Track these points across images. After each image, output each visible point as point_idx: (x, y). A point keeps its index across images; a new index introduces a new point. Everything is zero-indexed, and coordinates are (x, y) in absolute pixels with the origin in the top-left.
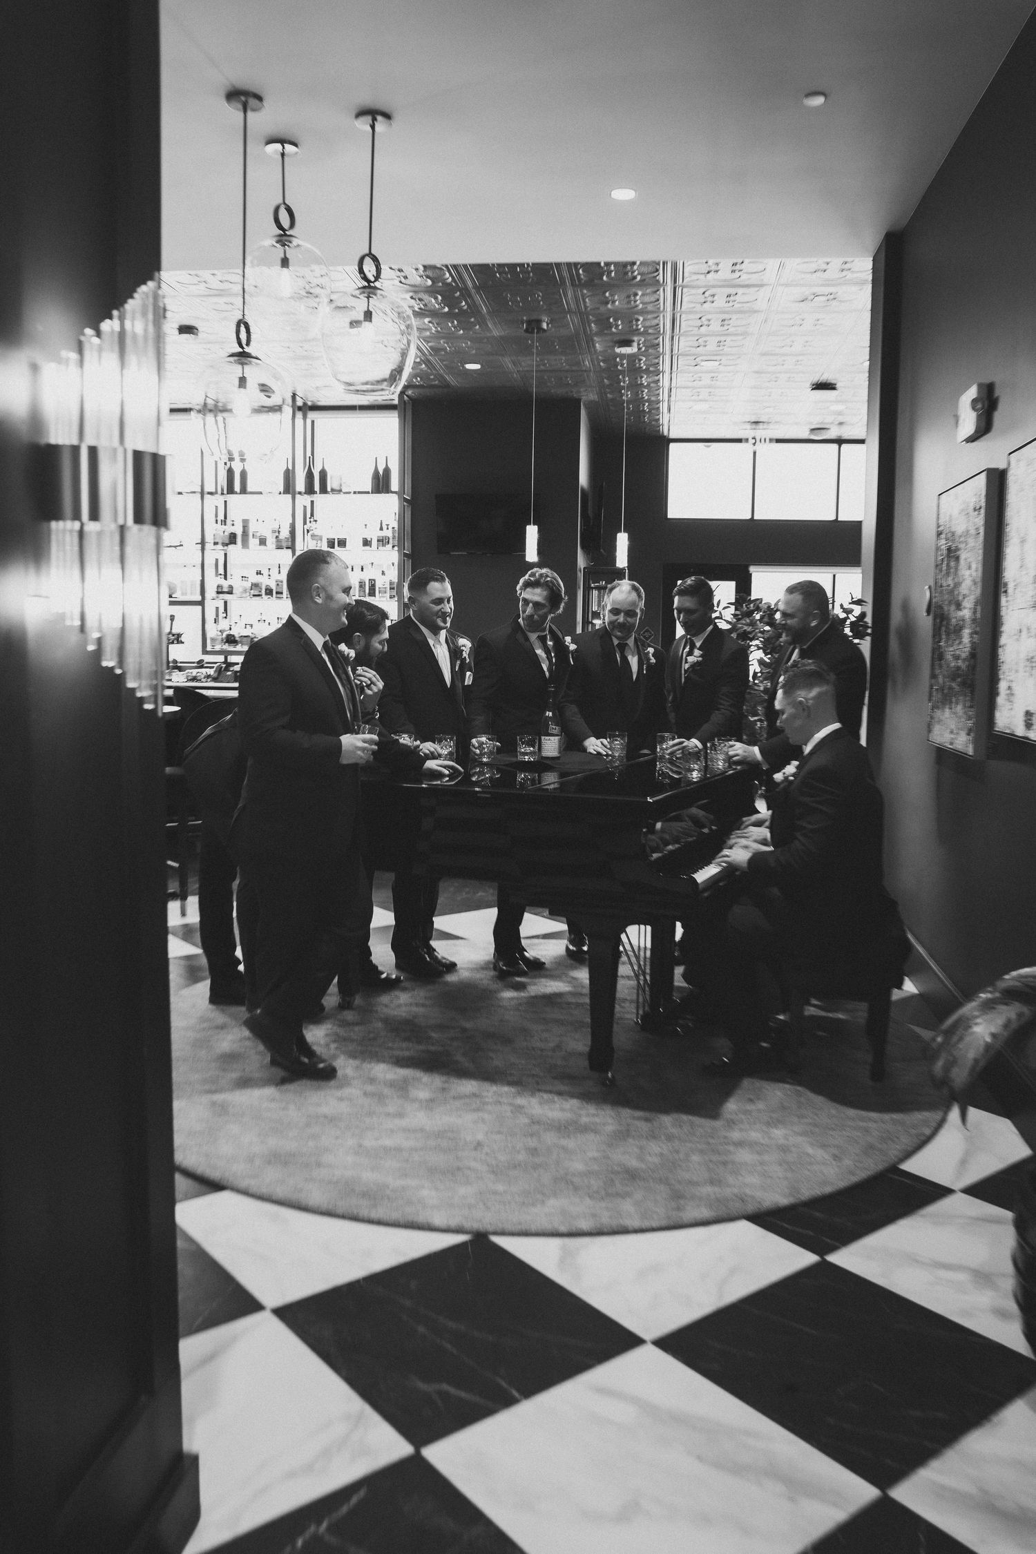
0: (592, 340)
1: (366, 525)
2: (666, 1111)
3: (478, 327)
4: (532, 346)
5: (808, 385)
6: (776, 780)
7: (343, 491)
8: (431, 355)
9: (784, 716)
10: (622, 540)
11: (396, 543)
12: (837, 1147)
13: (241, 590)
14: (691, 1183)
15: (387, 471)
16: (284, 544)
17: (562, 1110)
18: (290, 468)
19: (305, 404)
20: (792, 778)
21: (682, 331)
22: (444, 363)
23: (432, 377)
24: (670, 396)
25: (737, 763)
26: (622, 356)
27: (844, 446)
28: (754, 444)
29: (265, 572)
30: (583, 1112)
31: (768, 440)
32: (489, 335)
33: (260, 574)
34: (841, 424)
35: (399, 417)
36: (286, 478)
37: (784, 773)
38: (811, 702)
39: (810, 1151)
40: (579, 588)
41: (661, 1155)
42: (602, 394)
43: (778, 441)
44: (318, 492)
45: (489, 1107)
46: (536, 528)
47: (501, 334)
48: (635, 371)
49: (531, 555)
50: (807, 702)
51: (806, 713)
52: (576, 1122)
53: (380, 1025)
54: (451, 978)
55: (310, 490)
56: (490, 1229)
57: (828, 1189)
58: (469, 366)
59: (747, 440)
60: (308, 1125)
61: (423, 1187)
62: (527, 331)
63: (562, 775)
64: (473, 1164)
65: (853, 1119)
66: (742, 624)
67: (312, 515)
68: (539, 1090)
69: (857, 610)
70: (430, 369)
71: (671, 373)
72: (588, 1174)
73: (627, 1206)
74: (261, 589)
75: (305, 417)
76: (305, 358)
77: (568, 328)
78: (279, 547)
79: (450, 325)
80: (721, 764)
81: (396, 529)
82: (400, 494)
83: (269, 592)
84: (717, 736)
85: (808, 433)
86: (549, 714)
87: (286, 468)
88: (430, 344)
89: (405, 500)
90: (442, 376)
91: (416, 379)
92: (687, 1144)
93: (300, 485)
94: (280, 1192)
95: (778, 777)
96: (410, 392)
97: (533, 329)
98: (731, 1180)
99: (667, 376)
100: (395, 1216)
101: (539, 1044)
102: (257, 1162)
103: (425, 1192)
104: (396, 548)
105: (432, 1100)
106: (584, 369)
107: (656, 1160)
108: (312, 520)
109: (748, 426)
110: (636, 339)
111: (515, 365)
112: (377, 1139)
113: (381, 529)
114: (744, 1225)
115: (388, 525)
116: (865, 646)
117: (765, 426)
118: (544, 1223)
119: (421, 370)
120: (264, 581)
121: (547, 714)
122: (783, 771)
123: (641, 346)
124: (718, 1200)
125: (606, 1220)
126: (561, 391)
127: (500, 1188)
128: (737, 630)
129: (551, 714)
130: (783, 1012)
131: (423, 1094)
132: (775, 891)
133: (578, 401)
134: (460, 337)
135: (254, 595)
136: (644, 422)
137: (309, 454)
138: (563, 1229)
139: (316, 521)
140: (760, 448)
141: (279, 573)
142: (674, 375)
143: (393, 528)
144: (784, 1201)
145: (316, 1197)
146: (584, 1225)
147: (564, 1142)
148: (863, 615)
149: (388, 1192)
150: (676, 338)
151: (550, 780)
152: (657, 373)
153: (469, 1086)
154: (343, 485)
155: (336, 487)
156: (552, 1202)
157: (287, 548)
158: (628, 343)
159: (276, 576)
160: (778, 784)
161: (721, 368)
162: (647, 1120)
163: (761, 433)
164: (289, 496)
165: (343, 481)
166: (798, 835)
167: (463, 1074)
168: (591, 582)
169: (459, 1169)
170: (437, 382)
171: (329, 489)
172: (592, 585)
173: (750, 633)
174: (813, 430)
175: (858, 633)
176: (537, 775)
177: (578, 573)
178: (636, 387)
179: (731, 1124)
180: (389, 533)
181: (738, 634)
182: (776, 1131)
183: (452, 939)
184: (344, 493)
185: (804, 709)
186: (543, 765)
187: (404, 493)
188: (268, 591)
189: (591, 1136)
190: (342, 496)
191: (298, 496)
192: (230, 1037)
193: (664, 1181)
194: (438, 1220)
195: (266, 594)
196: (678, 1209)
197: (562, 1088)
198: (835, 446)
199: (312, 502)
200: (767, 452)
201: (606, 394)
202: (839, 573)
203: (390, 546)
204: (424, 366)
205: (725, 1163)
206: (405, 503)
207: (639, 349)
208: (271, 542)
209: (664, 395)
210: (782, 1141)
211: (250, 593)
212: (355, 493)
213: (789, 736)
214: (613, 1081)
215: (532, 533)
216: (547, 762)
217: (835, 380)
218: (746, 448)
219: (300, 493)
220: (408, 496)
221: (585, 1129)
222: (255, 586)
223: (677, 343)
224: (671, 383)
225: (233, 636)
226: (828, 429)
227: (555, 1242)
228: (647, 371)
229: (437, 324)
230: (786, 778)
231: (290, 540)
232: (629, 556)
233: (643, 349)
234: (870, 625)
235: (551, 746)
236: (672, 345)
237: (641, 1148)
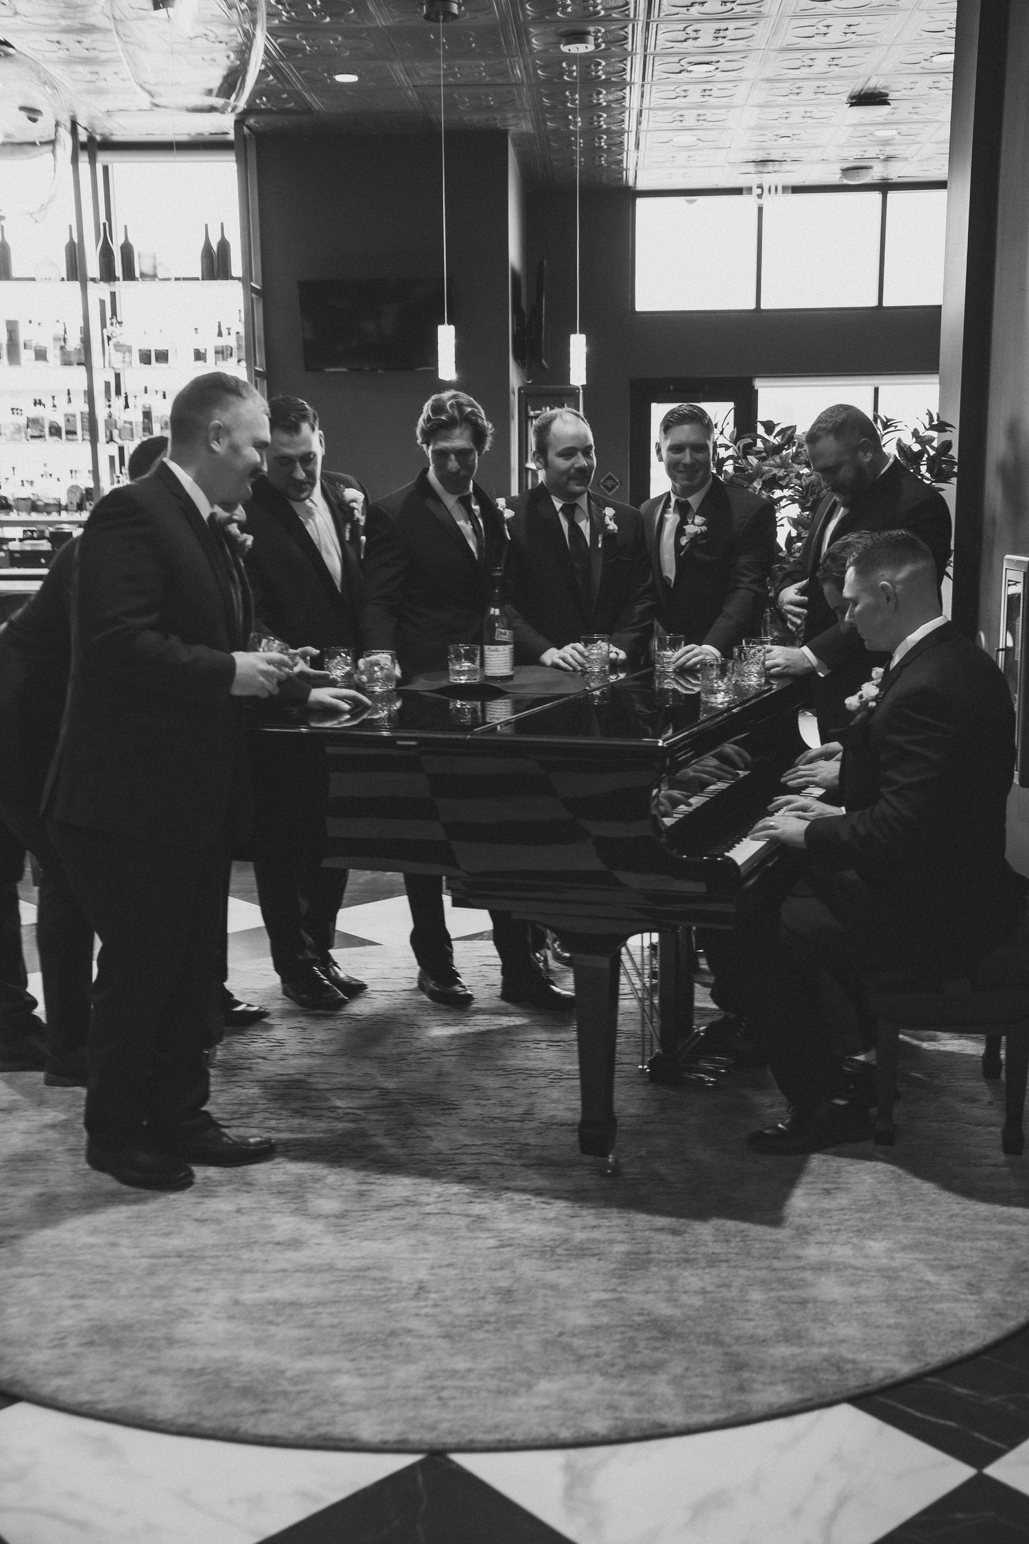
0: (527, 33)
1: (196, 329)
2: (702, 1214)
3: (353, 11)
4: (436, 43)
5: (845, 98)
6: (847, 707)
7: (160, 275)
8: (282, 59)
9: (858, 609)
10: (578, 345)
11: (243, 355)
12: (970, 1267)
13: (12, 429)
14: (756, 1341)
15: (224, 245)
16: (74, 358)
17: (545, 1220)
18: (76, 240)
19: (91, 138)
20: (873, 704)
21: (662, 14)
22: (302, 72)
23: (285, 96)
24: (639, 123)
25: (779, 676)
26: (571, 58)
27: (891, 195)
28: (760, 196)
29: (47, 401)
30: (577, 1222)
31: (780, 189)
32: (370, 25)
33: (40, 403)
34: (888, 159)
35: (237, 161)
36: (71, 256)
37: (861, 697)
38: (899, 586)
39: (930, 1277)
40: (513, 418)
41: (704, 1292)
42: (539, 123)
43: (797, 190)
44: (121, 278)
45: (432, 1221)
46: (452, 328)
47: (388, 24)
48: (590, 84)
49: (447, 369)
50: (894, 587)
51: (891, 604)
52: (566, 1241)
53: (255, 1091)
54: (359, 1007)
55: (108, 275)
56: (451, 1440)
57: (970, 1345)
58: (342, 78)
59: (750, 190)
60: (151, 1272)
61: (338, 1371)
62: (427, 17)
63: (518, 705)
64: (415, 1324)
65: (986, 1219)
66: (770, 465)
67: (114, 313)
68: (507, 1189)
69: (937, 438)
70: (282, 83)
71: (643, 86)
72: (594, 1331)
73: (661, 1387)
74: (43, 426)
75: (93, 162)
76: (86, 61)
77: (490, 13)
78: (67, 363)
79: (310, 7)
80: (754, 679)
81: (242, 333)
82: (246, 280)
83: (55, 431)
84: (745, 636)
85: (839, 176)
86: (495, 611)
87: (68, 240)
88: (279, 41)
89: (254, 290)
90: (298, 93)
91: (261, 99)
92: (741, 1272)
93: (93, 267)
94: (110, 1397)
95: (852, 702)
96: (251, 121)
97: (437, 15)
98: (816, 1333)
99: (636, 90)
100: (298, 1427)
101: (498, 1111)
102: (72, 1344)
103: (343, 1381)
104: (243, 364)
105: (343, 1215)
106: (513, 81)
107: (697, 1301)
108: (114, 321)
109: (751, 168)
110: (592, 29)
111: (409, 76)
112: (262, 1288)
113: (220, 334)
114: (846, 1412)
115: (229, 329)
116: (949, 492)
117: (777, 167)
118: (534, 1427)
119: (268, 83)
120: (51, 415)
121: (492, 612)
122: (860, 693)
123: (600, 40)
124: (800, 1369)
125: (629, 1412)
126: (476, 119)
127: (461, 1364)
128: (763, 475)
129: (497, 612)
130: (865, 1050)
131: (329, 1205)
132: (851, 875)
133: (505, 133)
134: (327, 29)
135: (32, 437)
136: (602, 165)
137: (103, 219)
138: (565, 1434)
139: (120, 323)
140: (769, 202)
141: (70, 401)
142: (647, 87)
143: (238, 333)
144: (905, 1369)
145: (170, 1403)
146: (598, 1425)
147: (552, 1276)
148: (947, 446)
149: (285, 1385)
150: (653, 26)
151: (500, 712)
152: (623, 85)
153: (400, 1187)
154: (158, 268)
155: (148, 270)
156: (544, 1385)
157: (79, 364)
158: (580, 37)
159: (64, 408)
160: (851, 714)
161: (719, 75)
162: (674, 1232)
163: (773, 178)
164: (77, 284)
165: (158, 260)
166: (883, 790)
167: (390, 1166)
168: (529, 408)
169: (393, 1333)
170: (292, 105)
171: (137, 274)
172: (532, 413)
173: (783, 478)
174: (846, 171)
175: (941, 475)
176: (479, 703)
177: (512, 395)
178: (591, 109)
179: (803, 1233)
180: (231, 341)
181: (764, 482)
182: (871, 1243)
183: (355, 945)
184: (160, 280)
185: (888, 599)
186: (488, 690)
187: (251, 280)
188: (53, 431)
189: (592, 1264)
190: (155, 285)
191: (90, 284)
192: (22, 1125)
193: (714, 1339)
194: (367, 1431)
195: (51, 434)
196: (741, 1388)
197: (541, 1183)
198: (876, 196)
199: (113, 295)
200: (780, 207)
201: (545, 121)
202: (884, 385)
203: (234, 359)
204: (271, 77)
205: (803, 1303)
206: (254, 296)
207: (597, 46)
208: (54, 354)
209: (630, 122)
210: (884, 1262)
211: (26, 433)
212: (177, 279)
213: (864, 637)
214: (617, 1170)
215: (446, 336)
216: (496, 685)
217: (884, 88)
218: (747, 204)
219: (93, 280)
220: (256, 283)
221: (582, 1252)
222: (33, 422)
223: (654, 36)
224: (642, 102)
225: (5, 498)
226: (870, 168)
227: (556, 1458)
228: (607, 84)
229: (289, 5)
230: (864, 705)
231: (83, 351)
232: (588, 369)
233: (603, 46)
234: (956, 461)
235: (499, 660)
236: (646, 38)
237: (672, 1281)
